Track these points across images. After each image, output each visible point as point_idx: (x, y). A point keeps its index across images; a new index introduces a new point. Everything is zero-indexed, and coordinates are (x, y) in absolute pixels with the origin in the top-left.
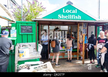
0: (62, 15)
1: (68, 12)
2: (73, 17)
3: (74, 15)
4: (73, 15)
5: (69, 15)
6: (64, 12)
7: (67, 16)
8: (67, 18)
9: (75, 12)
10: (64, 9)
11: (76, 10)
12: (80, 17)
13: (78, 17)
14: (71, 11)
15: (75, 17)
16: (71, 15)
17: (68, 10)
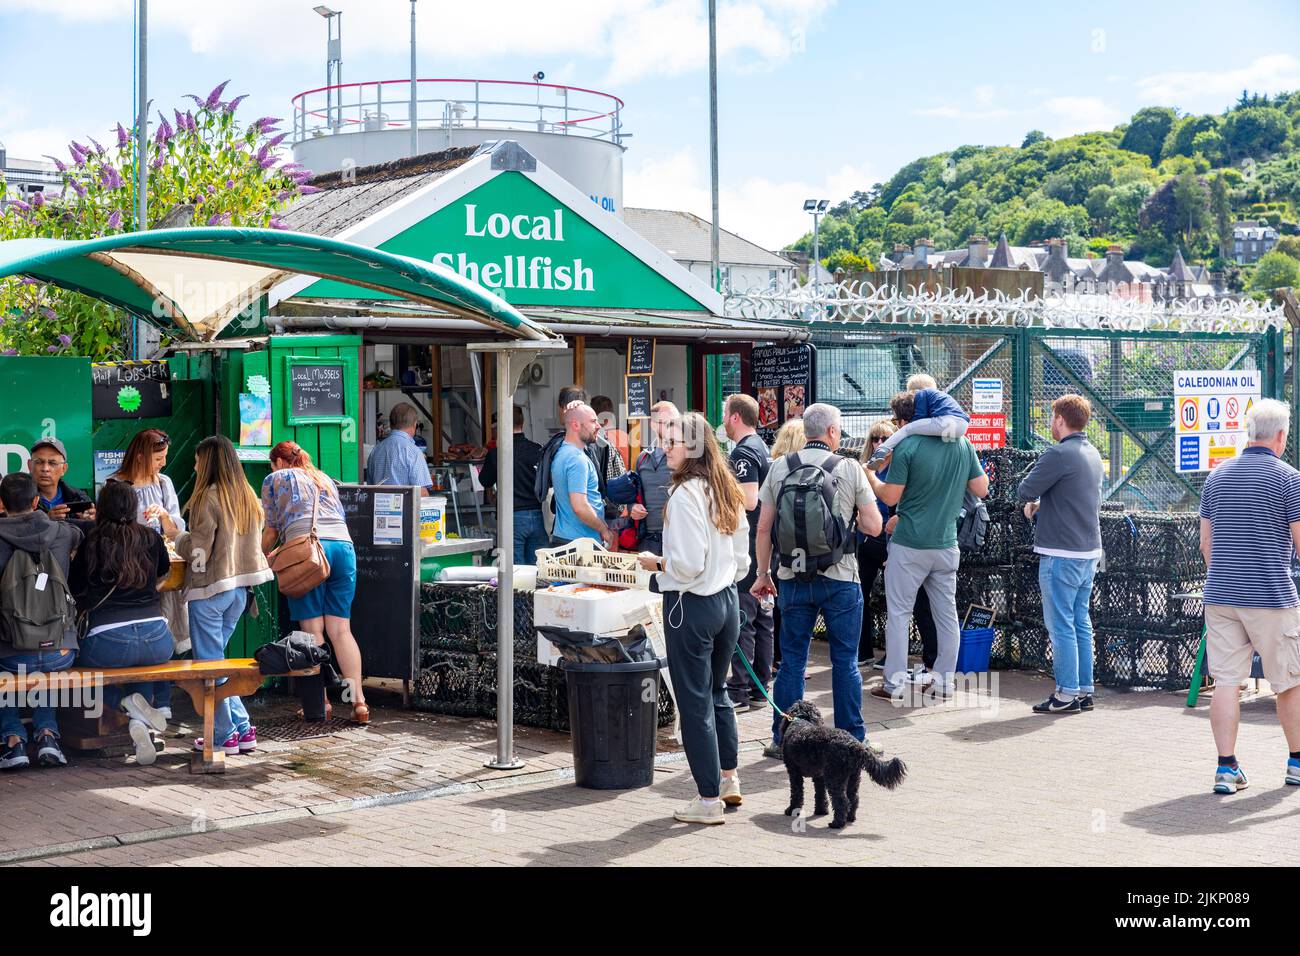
0: (462, 257)
1: (505, 233)
2: (541, 274)
3: (548, 261)
4: (535, 261)
5: (509, 259)
6: (471, 231)
7: (498, 270)
8: (494, 279)
9: (553, 234)
10: (471, 209)
11: (559, 213)
12: (589, 272)
13: (572, 275)
14: (525, 227)
15: (553, 278)
16: (521, 260)
17: (505, 219)
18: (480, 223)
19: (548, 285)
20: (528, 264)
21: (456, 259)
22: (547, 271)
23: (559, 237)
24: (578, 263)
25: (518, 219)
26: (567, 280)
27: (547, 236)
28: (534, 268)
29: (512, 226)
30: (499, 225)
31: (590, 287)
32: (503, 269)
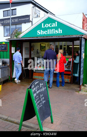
0: (41, 31)
2: (53, 32)
3: (54, 29)
6: (43, 27)
7: (47, 32)
8: (46, 33)
10: (43, 24)
11: (56, 22)
12: (61, 30)
14: (51, 25)
17: (48, 25)
18: (44, 25)
19: (54, 33)
20: (51, 30)
21: (40, 31)
22: (54, 31)
23: (56, 26)
24: (59, 29)
25: (50, 24)
26: (57, 32)
27: (54, 26)
28: (52, 31)
29: (49, 25)
30: (47, 26)
31: (61, 32)
32: (47, 31)
